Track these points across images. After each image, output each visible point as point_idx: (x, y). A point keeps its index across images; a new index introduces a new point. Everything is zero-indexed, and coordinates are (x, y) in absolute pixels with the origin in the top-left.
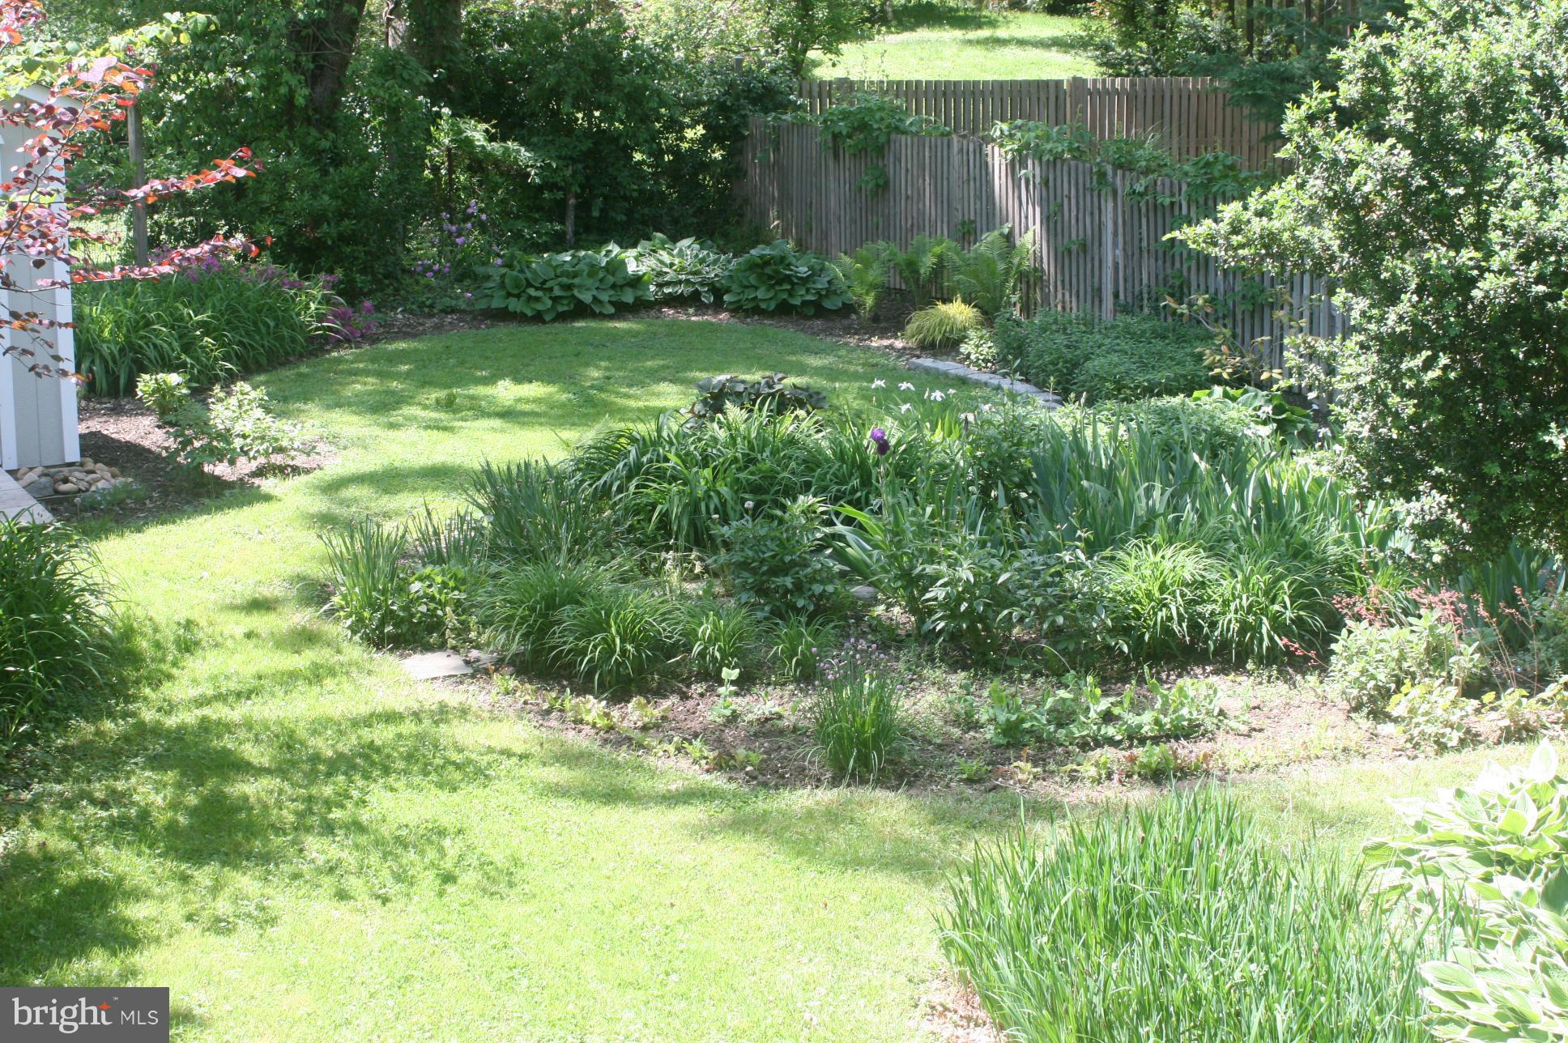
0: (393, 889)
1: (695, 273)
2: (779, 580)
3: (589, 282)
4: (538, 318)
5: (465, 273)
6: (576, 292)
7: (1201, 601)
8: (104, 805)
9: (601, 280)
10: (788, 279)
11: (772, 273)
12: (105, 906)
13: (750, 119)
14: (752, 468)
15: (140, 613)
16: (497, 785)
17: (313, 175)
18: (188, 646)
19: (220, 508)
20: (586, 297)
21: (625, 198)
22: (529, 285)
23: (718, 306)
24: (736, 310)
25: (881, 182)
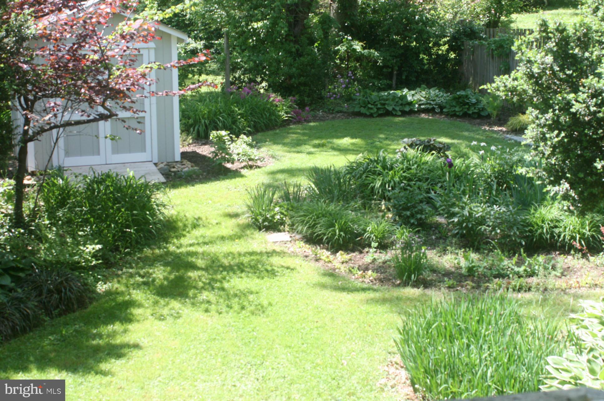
0: (224, 309)
1: (433, 101)
2: (405, 213)
3: (392, 103)
4: (371, 116)
5: (349, 99)
6: (386, 106)
7: (556, 227)
8: (143, 277)
9: (397, 102)
10: (468, 104)
11: (462, 101)
12: (127, 309)
13: (465, 43)
14: (409, 172)
15: (182, 214)
16: (277, 278)
17: (290, 60)
18: (195, 226)
19: (223, 179)
20: (390, 108)
21: (416, 72)
22: (369, 103)
23: (441, 113)
24: (448, 115)
25: (507, 67)
